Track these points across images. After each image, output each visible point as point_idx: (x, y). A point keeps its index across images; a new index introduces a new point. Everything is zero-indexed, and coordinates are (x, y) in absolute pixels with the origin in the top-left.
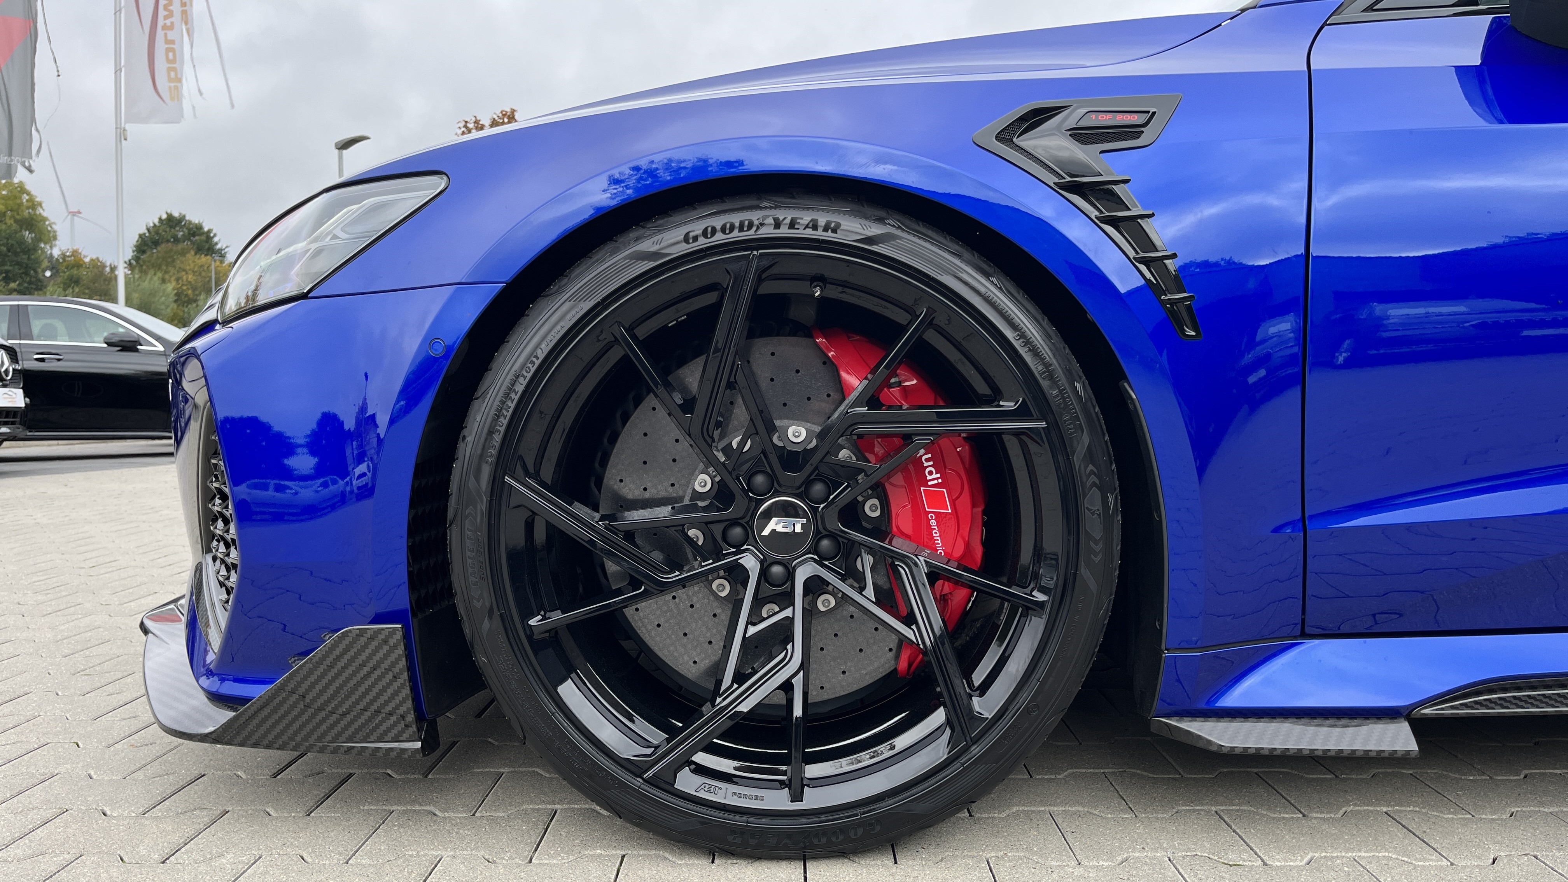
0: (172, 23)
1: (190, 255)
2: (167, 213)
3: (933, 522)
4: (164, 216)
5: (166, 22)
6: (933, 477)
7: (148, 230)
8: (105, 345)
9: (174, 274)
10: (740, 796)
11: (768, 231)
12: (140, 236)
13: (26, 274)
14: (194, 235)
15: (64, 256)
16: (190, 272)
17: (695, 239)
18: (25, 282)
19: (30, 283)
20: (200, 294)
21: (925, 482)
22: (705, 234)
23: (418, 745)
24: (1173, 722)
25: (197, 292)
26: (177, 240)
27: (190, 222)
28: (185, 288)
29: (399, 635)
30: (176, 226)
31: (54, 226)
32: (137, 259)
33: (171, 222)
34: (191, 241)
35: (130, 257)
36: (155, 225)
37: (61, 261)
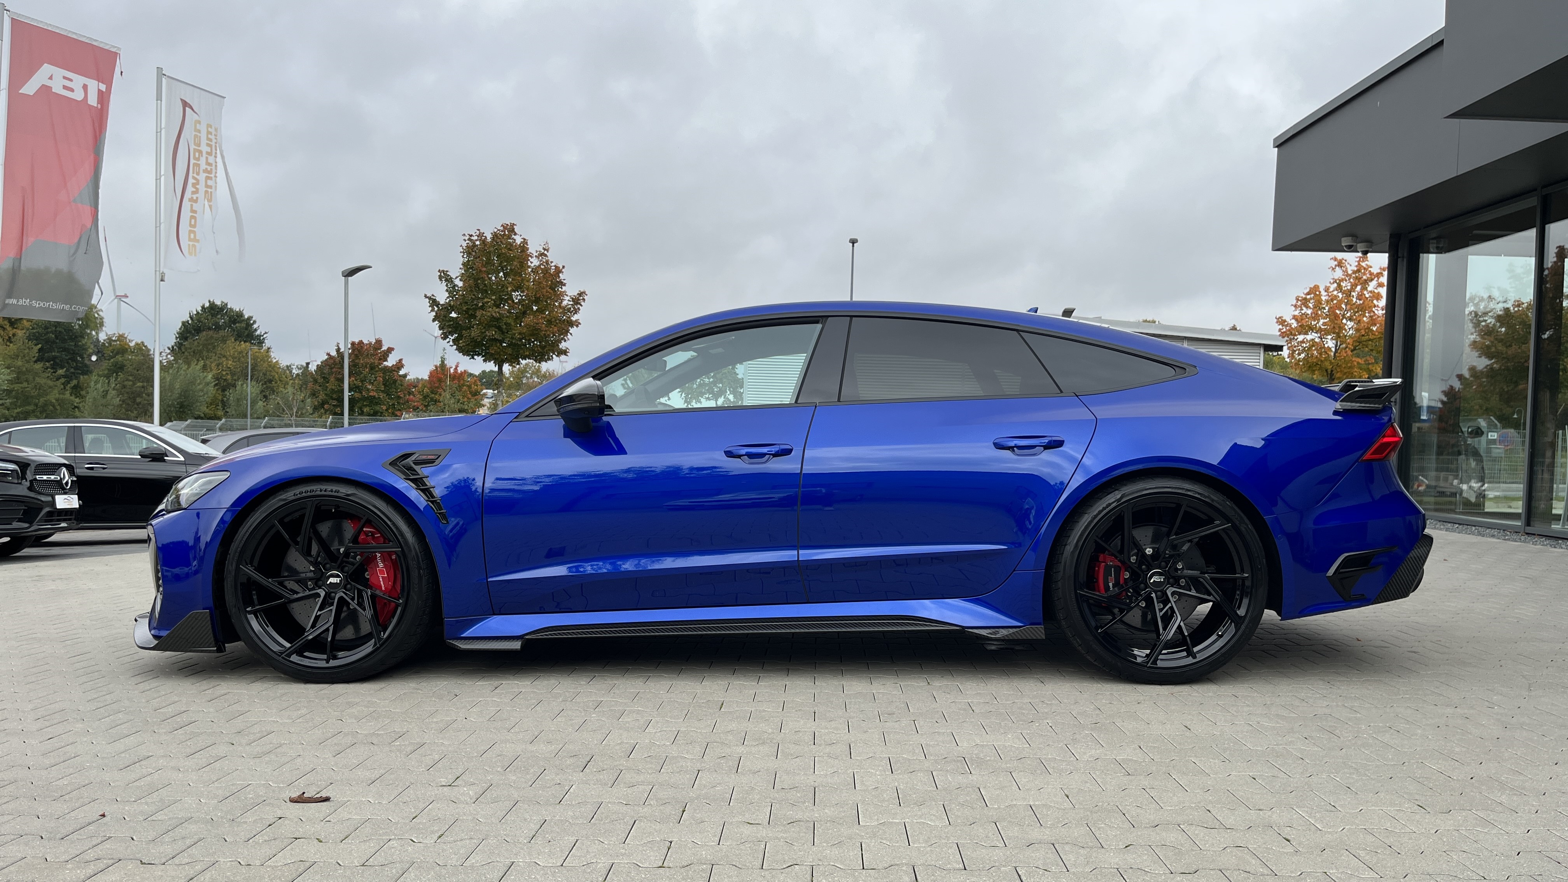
0: (197, 198)
1: (231, 342)
2: (209, 301)
3: (381, 579)
4: (207, 305)
5: (193, 196)
6: (381, 565)
7: (191, 318)
8: (139, 457)
9: (215, 360)
10: (311, 663)
11: (318, 493)
12: (183, 323)
13: (74, 360)
14: (235, 322)
15: (110, 340)
16: (230, 358)
17: (297, 495)
18: (72, 367)
19: (76, 368)
20: (239, 379)
21: (378, 567)
22: (300, 493)
23: (216, 648)
24: (451, 641)
25: (235, 378)
26: (218, 328)
27: (231, 309)
28: (224, 373)
29: (208, 614)
30: (217, 314)
31: (100, 313)
32: (179, 345)
33: (213, 310)
34: (232, 328)
35: (173, 344)
36: (198, 313)
37: (107, 345)
